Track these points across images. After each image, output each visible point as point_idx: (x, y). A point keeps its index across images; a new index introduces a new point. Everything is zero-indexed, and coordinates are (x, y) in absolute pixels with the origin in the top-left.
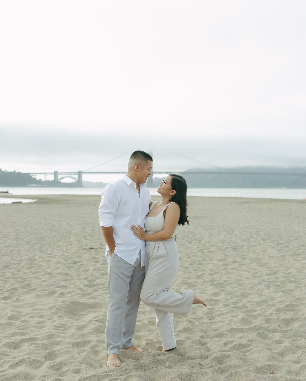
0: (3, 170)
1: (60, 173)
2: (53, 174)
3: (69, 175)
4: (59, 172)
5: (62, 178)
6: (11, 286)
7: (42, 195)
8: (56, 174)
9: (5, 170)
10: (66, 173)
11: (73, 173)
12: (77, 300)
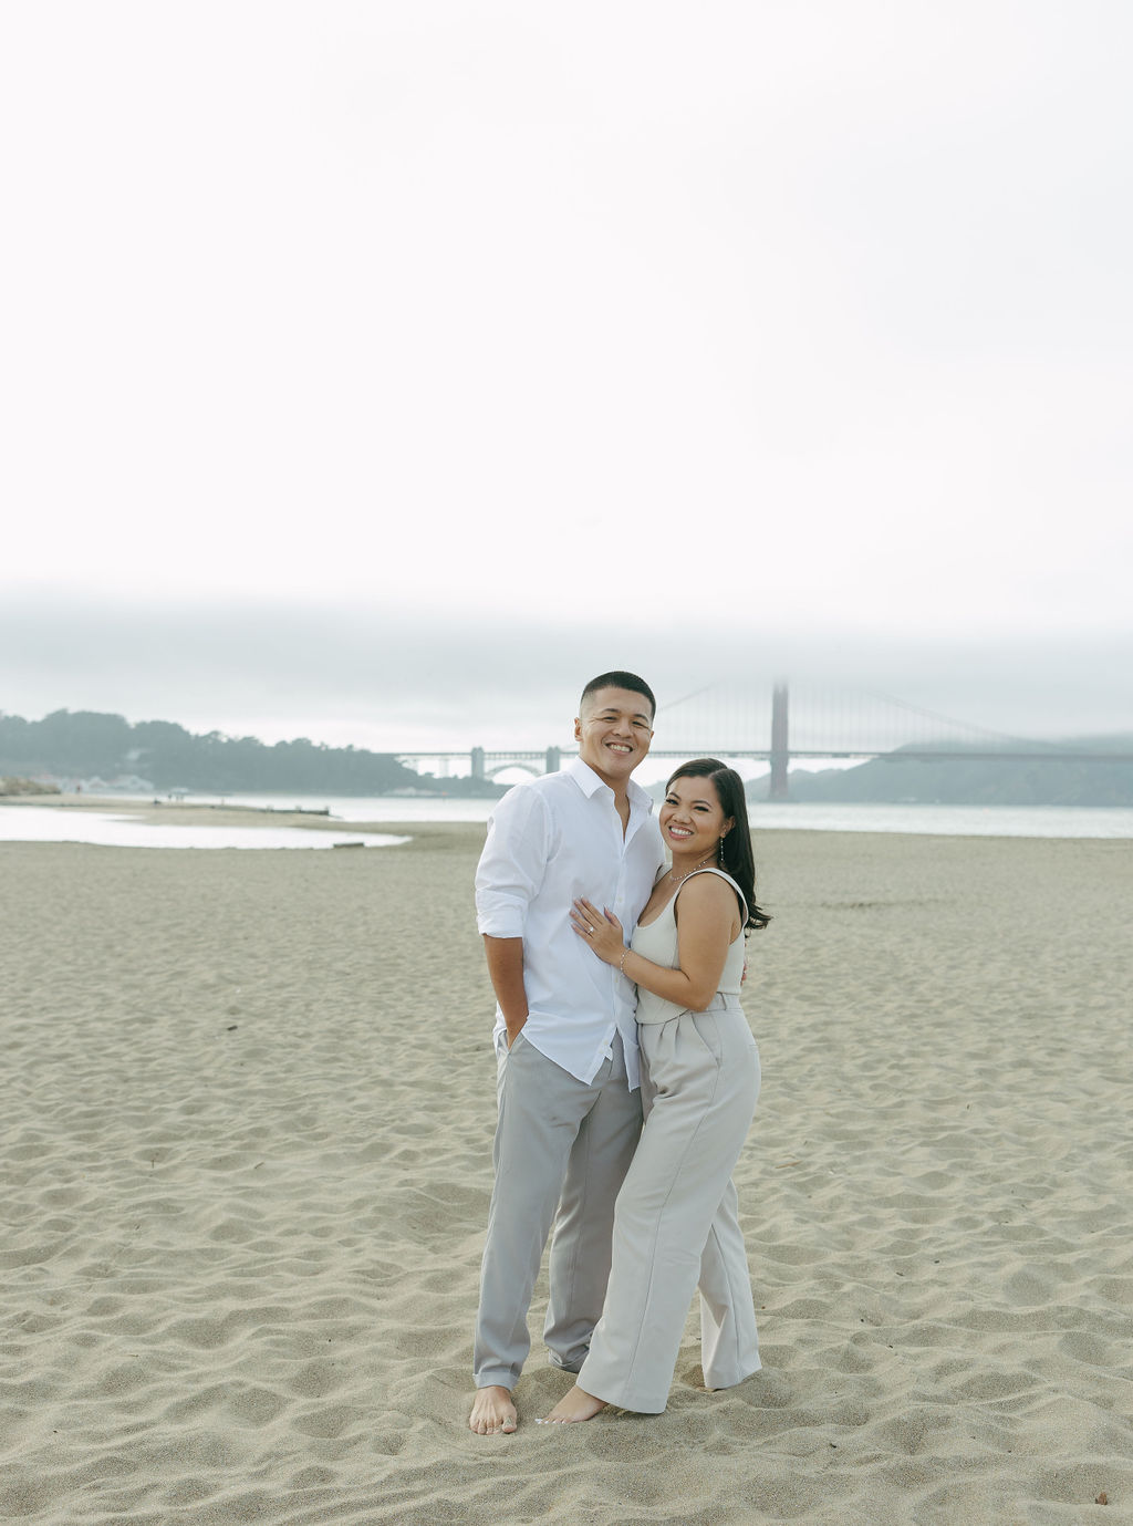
0: (316, 743)
1: (490, 754)
2: (470, 757)
3: (518, 761)
4: (486, 749)
5: (496, 771)
6: (250, 1121)
7: (429, 823)
8: (477, 755)
9: (322, 744)
10: (511, 753)
11: (531, 753)
12: (452, 1180)
